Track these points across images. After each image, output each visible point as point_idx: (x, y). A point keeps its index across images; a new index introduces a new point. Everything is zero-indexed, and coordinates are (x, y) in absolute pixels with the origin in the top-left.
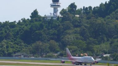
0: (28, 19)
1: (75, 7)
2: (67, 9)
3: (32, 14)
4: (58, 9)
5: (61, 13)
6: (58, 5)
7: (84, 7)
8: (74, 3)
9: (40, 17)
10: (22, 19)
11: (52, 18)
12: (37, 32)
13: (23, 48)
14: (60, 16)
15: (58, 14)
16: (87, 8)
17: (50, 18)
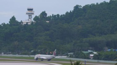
0: (8, 24)
1: (46, 14)
2: (39, 16)
3: (11, 20)
4: (32, 16)
5: (34, 19)
6: (33, 12)
7: (53, 15)
8: (45, 11)
9: (18, 22)
10: (2, 24)
11: (27, 23)
12: (15, 34)
13: (4, 47)
14: (34, 21)
15: (32, 20)
16: (55, 15)
17: (26, 23)
